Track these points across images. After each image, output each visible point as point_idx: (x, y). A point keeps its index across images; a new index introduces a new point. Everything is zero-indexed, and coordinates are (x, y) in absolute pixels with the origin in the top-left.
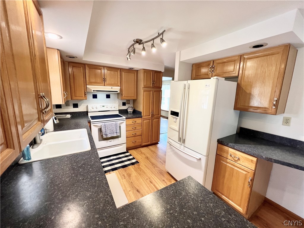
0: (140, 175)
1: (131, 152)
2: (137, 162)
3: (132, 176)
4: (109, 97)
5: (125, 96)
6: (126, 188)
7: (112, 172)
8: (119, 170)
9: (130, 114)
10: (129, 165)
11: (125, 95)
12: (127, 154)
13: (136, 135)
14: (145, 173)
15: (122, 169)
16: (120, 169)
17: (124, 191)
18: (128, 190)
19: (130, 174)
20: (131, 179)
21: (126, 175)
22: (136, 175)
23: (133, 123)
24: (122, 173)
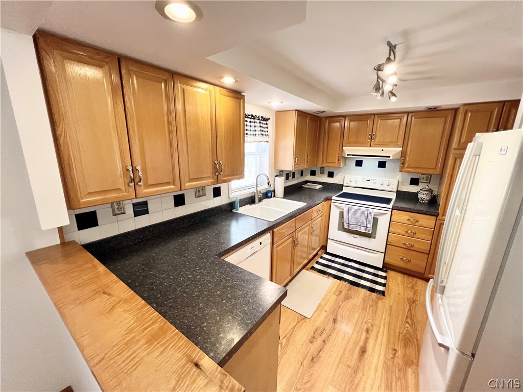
0: (364, 309)
1: (391, 274)
2: (383, 293)
3: (350, 300)
4: (384, 167)
5: (411, 166)
6: (326, 304)
7: (332, 278)
8: (342, 282)
9: (422, 204)
10: (364, 287)
11: (409, 165)
12: (380, 273)
13: (412, 249)
14: (375, 312)
15: (348, 284)
16: (345, 283)
17: (320, 305)
18: (325, 309)
19: (351, 298)
20: (344, 303)
21: (343, 293)
22: (358, 304)
23: (409, 222)
24: (342, 288)
